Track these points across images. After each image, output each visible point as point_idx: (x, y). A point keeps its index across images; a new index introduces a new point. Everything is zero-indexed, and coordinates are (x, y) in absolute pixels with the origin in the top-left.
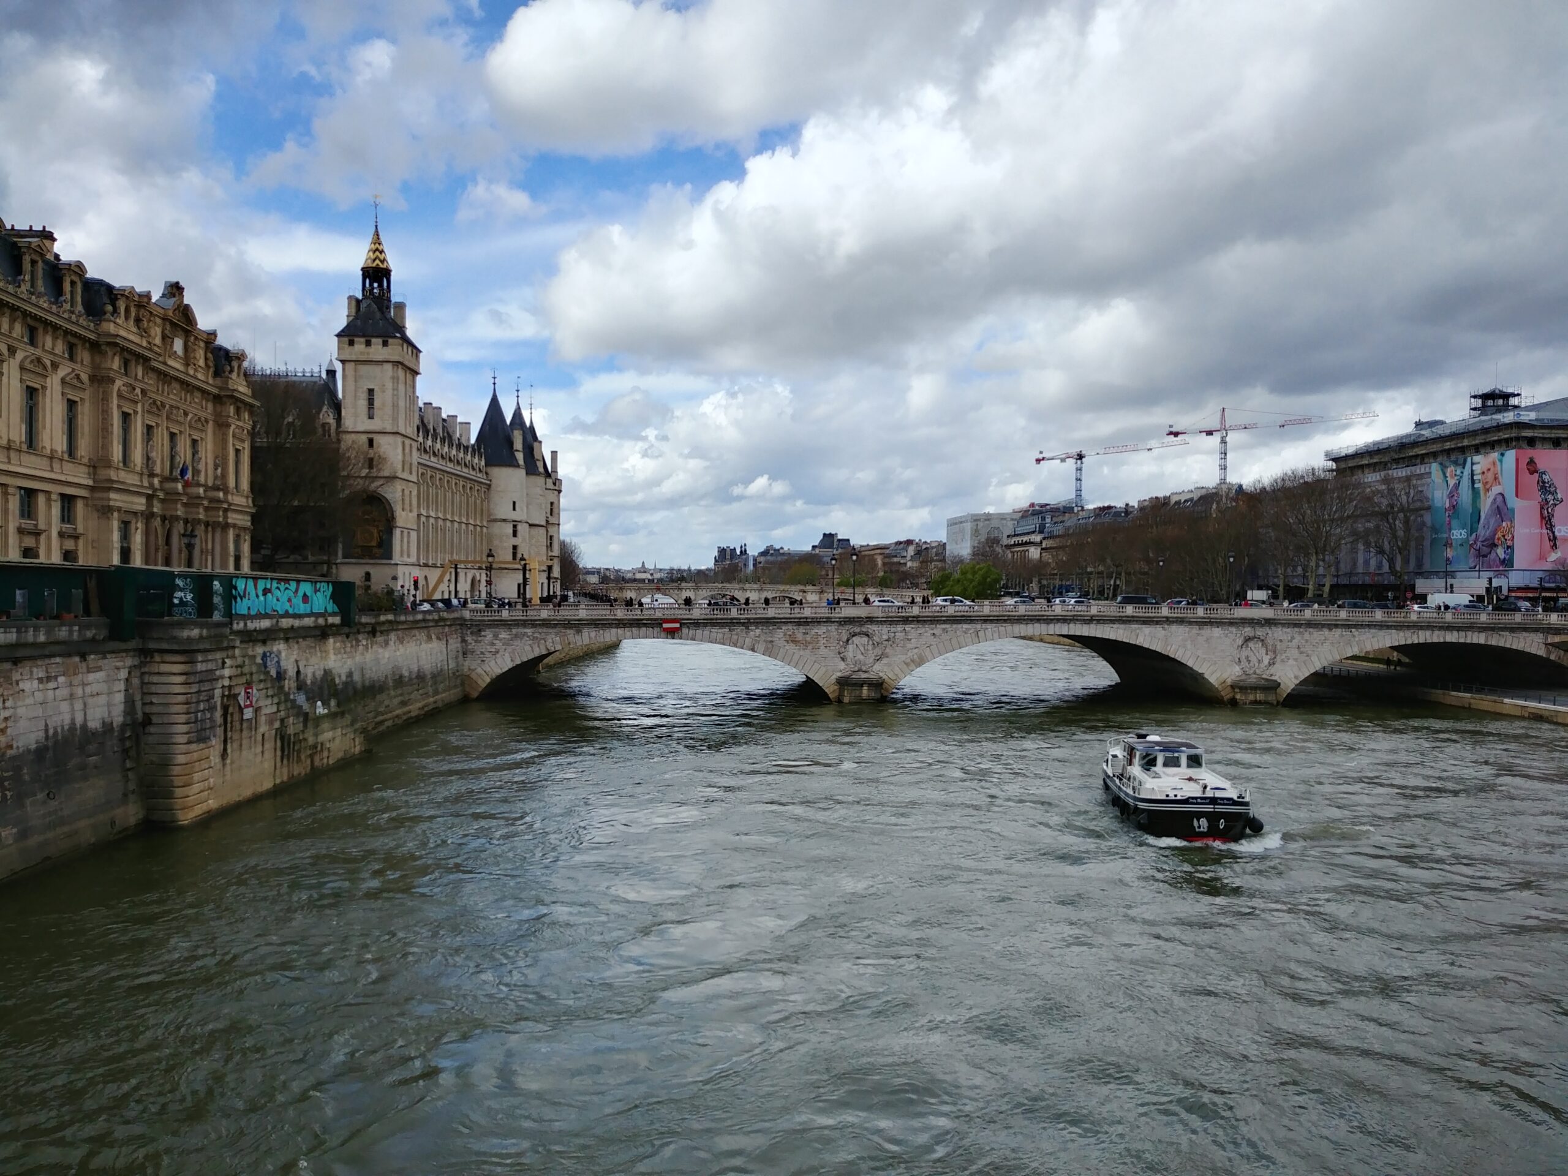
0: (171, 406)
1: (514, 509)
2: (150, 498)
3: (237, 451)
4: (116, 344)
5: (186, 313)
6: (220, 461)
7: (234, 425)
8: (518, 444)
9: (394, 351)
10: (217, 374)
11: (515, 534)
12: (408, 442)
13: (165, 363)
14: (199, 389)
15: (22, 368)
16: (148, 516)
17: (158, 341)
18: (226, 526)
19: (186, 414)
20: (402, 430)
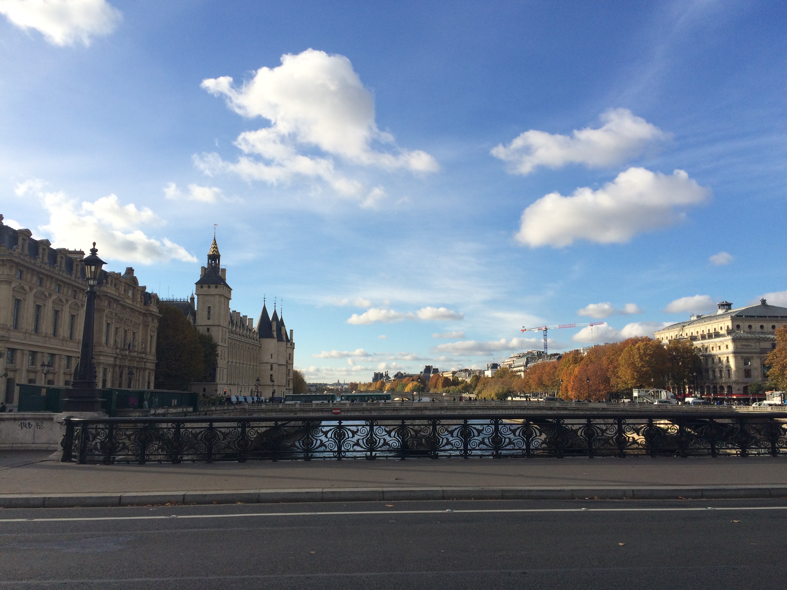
0: (126, 319)
1: (272, 358)
2: (115, 358)
3: (151, 336)
4: (107, 296)
5: (135, 280)
6: (144, 341)
7: (151, 325)
8: (274, 328)
9: (220, 290)
10: (145, 304)
11: (271, 369)
12: (224, 329)
13: (125, 302)
14: (137, 311)
15: (70, 307)
16: (114, 366)
17: (122, 292)
18: (145, 369)
19: (131, 322)
20: (222, 324)
